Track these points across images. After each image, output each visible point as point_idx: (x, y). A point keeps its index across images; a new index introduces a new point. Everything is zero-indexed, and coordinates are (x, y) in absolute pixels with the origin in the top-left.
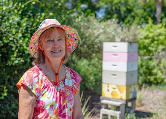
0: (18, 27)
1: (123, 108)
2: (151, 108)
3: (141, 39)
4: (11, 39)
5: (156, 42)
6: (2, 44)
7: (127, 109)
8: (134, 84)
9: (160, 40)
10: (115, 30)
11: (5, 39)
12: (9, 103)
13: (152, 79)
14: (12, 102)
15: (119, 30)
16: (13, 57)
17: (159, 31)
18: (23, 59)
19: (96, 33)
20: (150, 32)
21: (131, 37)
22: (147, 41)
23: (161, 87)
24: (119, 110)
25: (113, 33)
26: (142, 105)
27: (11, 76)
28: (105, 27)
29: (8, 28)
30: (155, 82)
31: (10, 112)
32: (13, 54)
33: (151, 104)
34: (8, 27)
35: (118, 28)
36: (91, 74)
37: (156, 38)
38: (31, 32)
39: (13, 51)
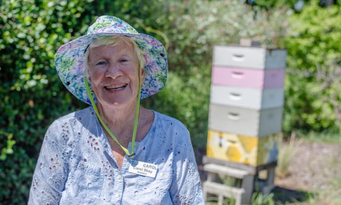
0: (37, 9)
1: (249, 183)
2: (306, 183)
3: (293, 37)
4: (21, 35)
5: (322, 45)
6: (3, 47)
7: (257, 184)
8: (274, 135)
9: (332, 40)
10: (240, 17)
11: (7, 36)
12: (16, 166)
13: (311, 119)
14: (22, 165)
15: (248, 18)
16: (24, 74)
17: (330, 22)
18: (47, 78)
19: (201, 23)
20: (313, 24)
21: (273, 34)
22: (305, 43)
23: (328, 137)
24: (240, 187)
25: (236, 25)
26: (288, 175)
27: (21, 110)
28: (219, 10)
29: (15, 11)
30: (317, 126)
31: (18, 185)
32: (26, 68)
33: (305, 172)
34: (15, 9)
35: (246, 13)
36: (186, 106)
37: (324, 37)
38: (65, 20)
39: (25, 61)
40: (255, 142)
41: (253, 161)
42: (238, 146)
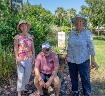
24: (63, 50)
40: (64, 44)
41: (64, 46)
42: (62, 45)
